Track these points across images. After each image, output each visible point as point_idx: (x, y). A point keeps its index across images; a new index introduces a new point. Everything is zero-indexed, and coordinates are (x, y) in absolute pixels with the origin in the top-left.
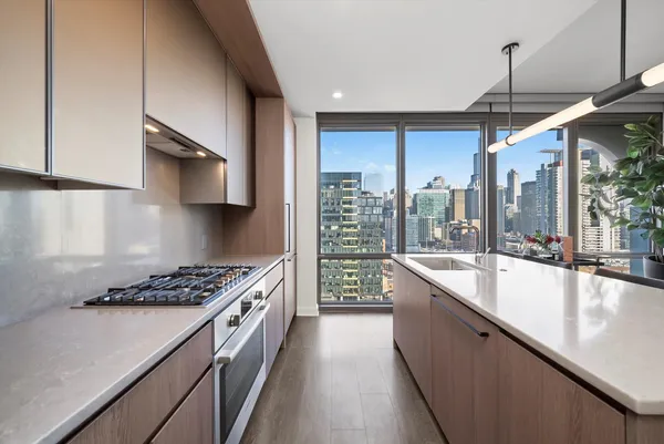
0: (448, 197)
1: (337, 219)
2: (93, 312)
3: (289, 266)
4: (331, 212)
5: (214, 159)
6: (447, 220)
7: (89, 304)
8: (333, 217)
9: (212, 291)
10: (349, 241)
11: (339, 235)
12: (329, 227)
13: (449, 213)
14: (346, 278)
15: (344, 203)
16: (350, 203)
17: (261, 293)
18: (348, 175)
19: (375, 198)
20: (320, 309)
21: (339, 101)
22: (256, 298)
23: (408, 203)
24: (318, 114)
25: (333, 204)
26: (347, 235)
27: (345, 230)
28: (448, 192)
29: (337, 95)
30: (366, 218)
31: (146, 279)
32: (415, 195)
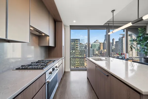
0: (99, 44)
1: (74, 49)
2: (17, 71)
3: (63, 60)
4: (73, 48)
5: (46, 36)
6: (99, 50)
7: (17, 69)
8: (73, 49)
9: (45, 66)
10: (77, 54)
11: (75, 53)
12: (72, 51)
13: (99, 48)
14: (76, 63)
15: (76, 46)
16: (77, 46)
17: (57, 66)
18: (77, 40)
19: (83, 45)
20: (70, 70)
21: (75, 23)
22: (56, 67)
23: (90, 46)
24: (70, 26)
25: (73, 46)
26: (77, 53)
27: (76, 52)
28: (99, 43)
29: (74, 21)
30: (81, 49)
31: (30, 63)
32: (92, 44)
